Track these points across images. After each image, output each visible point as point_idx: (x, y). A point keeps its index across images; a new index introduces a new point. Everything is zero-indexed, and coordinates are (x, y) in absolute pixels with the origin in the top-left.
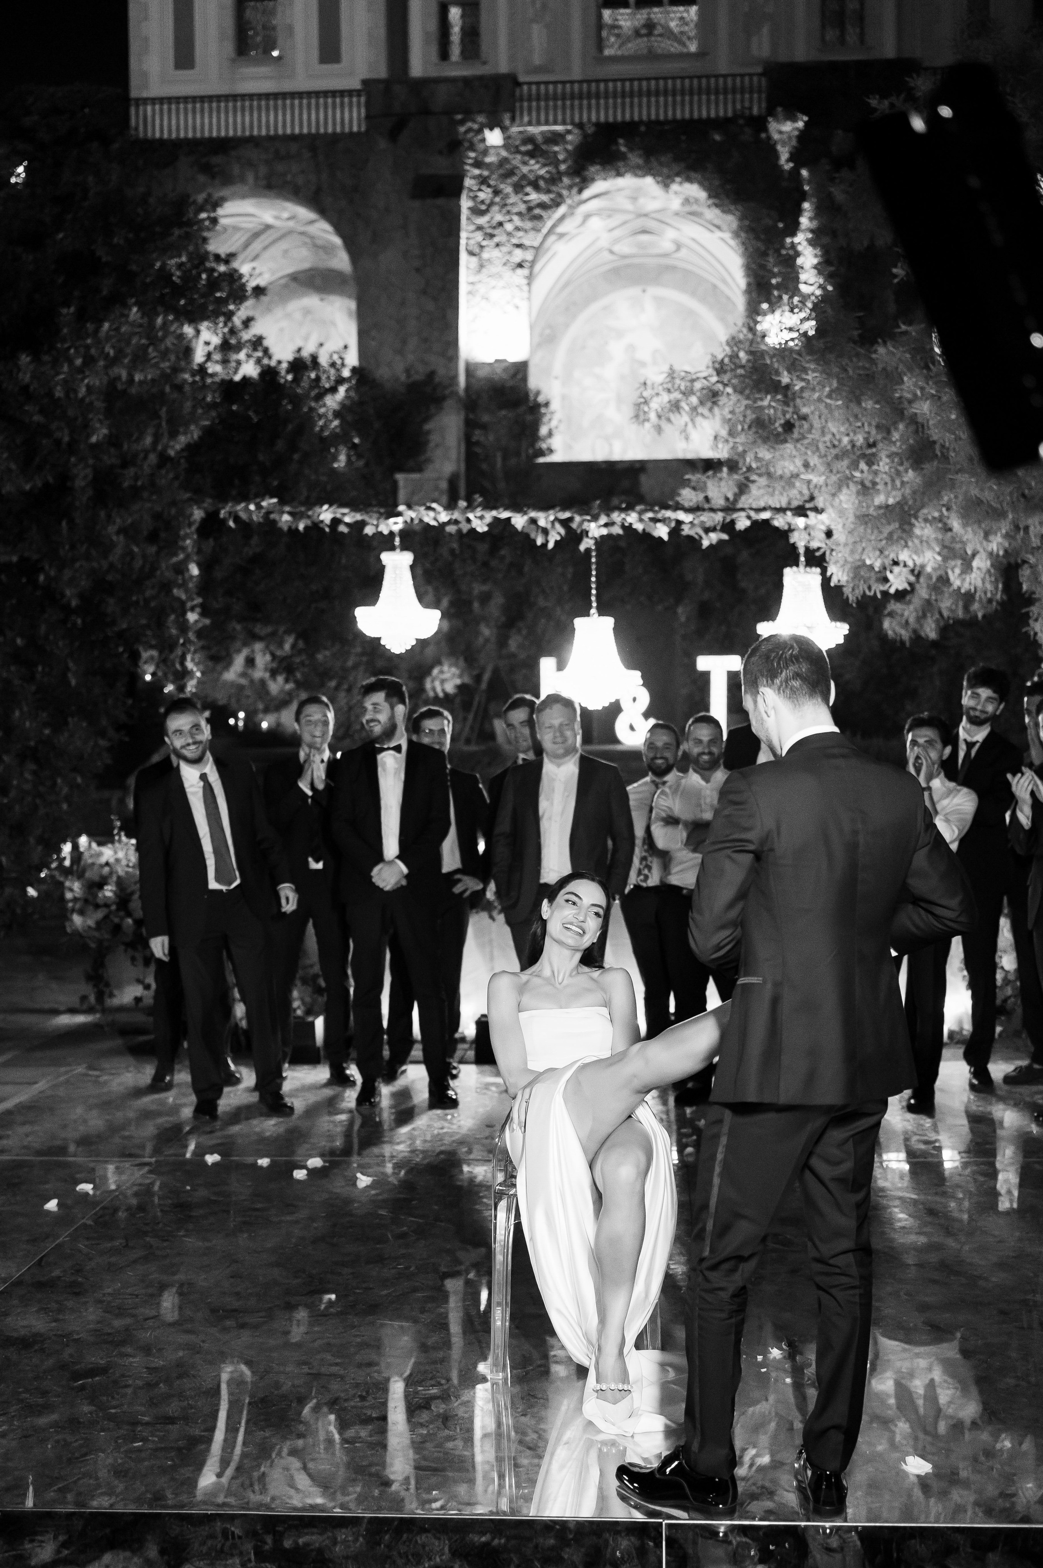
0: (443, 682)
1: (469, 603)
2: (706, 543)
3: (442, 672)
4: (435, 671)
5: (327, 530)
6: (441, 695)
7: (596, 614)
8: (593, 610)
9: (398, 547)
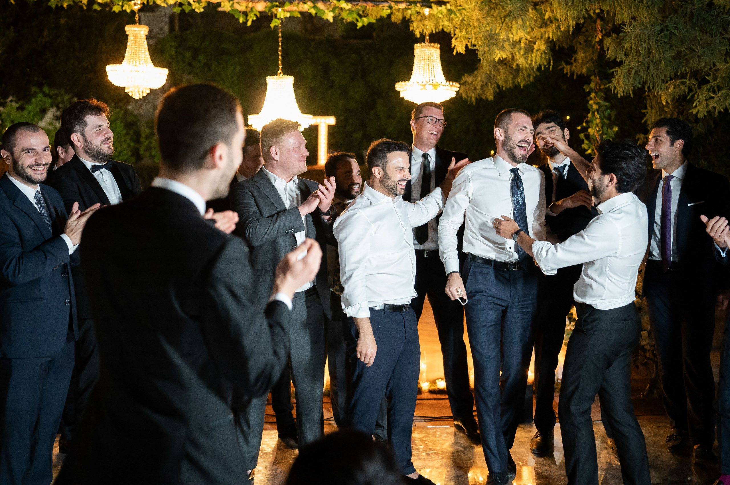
2: (360, 25)
5: (85, 8)
7: (282, 74)
8: (279, 71)
9: (138, 22)
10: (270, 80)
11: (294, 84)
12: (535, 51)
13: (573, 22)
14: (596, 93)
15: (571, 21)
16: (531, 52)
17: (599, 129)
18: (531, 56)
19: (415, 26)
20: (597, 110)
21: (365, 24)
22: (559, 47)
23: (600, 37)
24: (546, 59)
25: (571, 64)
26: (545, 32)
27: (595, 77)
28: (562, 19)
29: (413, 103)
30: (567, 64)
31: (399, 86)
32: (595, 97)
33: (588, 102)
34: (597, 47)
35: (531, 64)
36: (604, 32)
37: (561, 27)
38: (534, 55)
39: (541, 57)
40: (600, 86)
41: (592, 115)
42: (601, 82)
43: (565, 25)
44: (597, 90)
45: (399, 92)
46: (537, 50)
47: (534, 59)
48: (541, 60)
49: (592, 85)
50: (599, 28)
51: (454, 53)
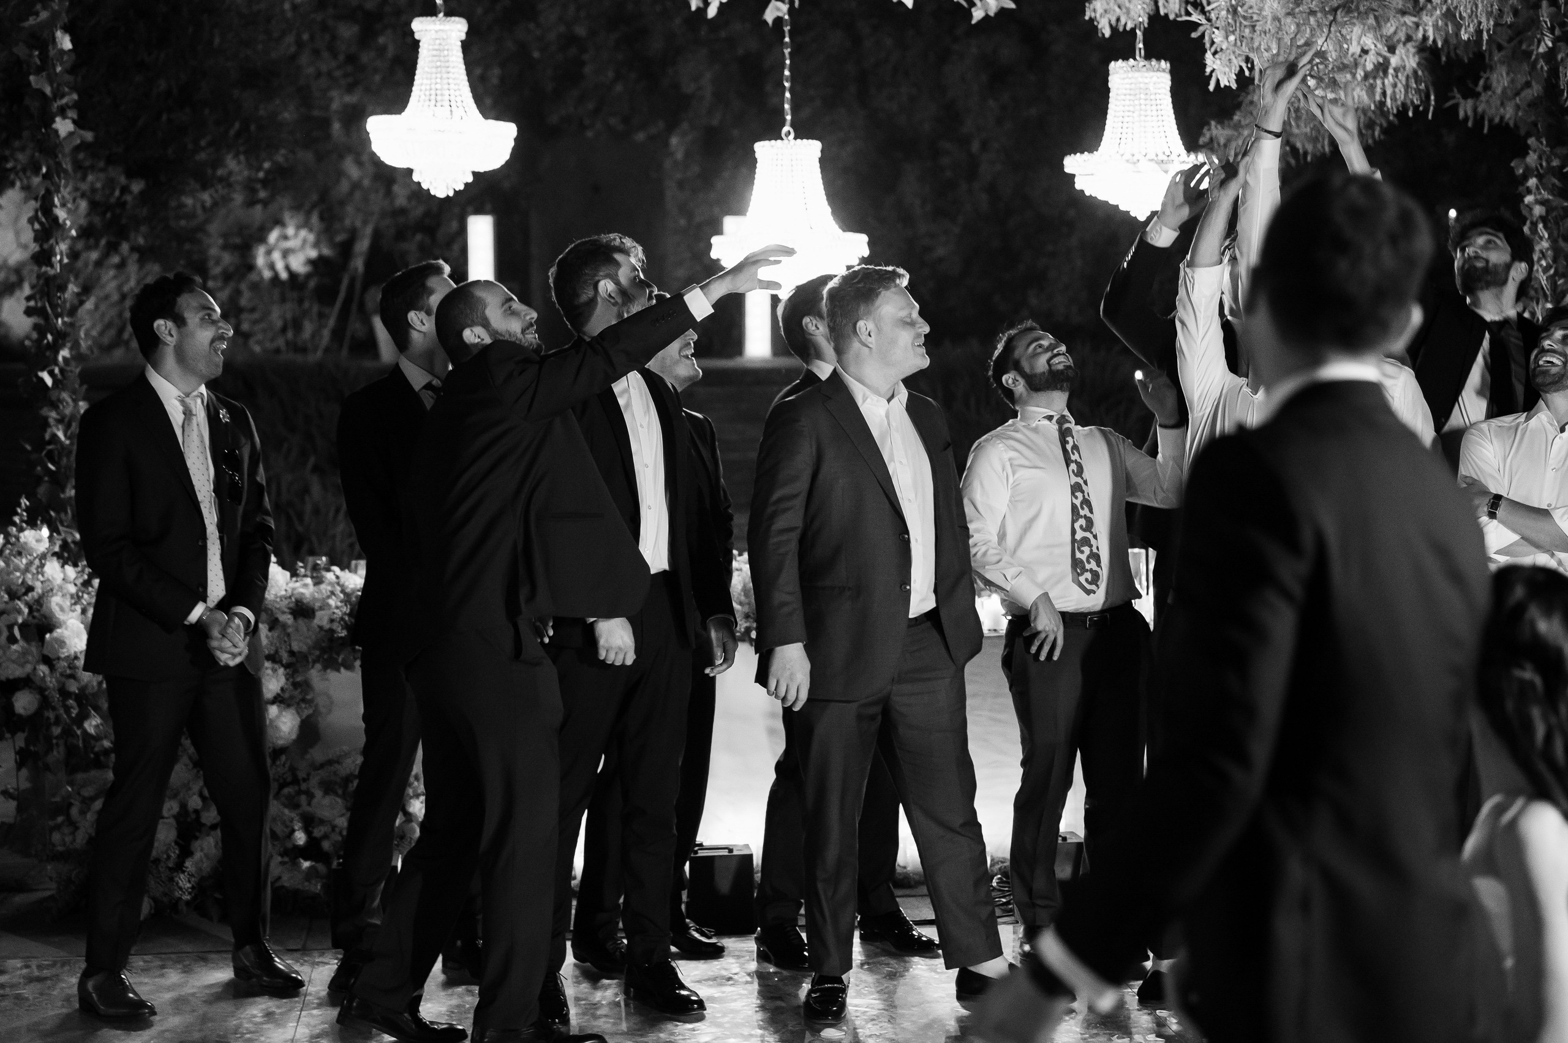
0: (286, 253)
1: (325, 123)
2: (978, 14)
3: (285, 238)
4: (273, 236)
6: (284, 275)
7: (792, 135)
8: (786, 128)
9: (442, 8)
10: (763, 149)
11: (821, 160)
12: (1391, 71)
13: (1488, 20)
14: (1540, 177)
15: (1484, 20)
16: (1381, 74)
17: (1548, 264)
18: (1383, 84)
19: (1100, 11)
20: (1544, 219)
21: (992, 14)
22: (1448, 56)
23: (1550, 44)
24: (1418, 91)
25: (1476, 95)
26: (1417, 25)
27: (1538, 140)
28: (1464, 14)
29: (1107, 202)
30: (1465, 97)
31: (1072, 164)
32: (1537, 188)
33: (1521, 198)
34: (1542, 67)
35: (1382, 104)
36: (1557, 32)
37: (1463, 32)
38: (1390, 79)
39: (1407, 87)
40: (1548, 162)
41: (1530, 229)
42: (1551, 151)
43: (1471, 29)
44: (1541, 171)
45: (1072, 177)
46: (1396, 70)
47: (1389, 92)
48: (1406, 92)
49: (1532, 159)
50: (1546, 22)
51: (1211, 88)
